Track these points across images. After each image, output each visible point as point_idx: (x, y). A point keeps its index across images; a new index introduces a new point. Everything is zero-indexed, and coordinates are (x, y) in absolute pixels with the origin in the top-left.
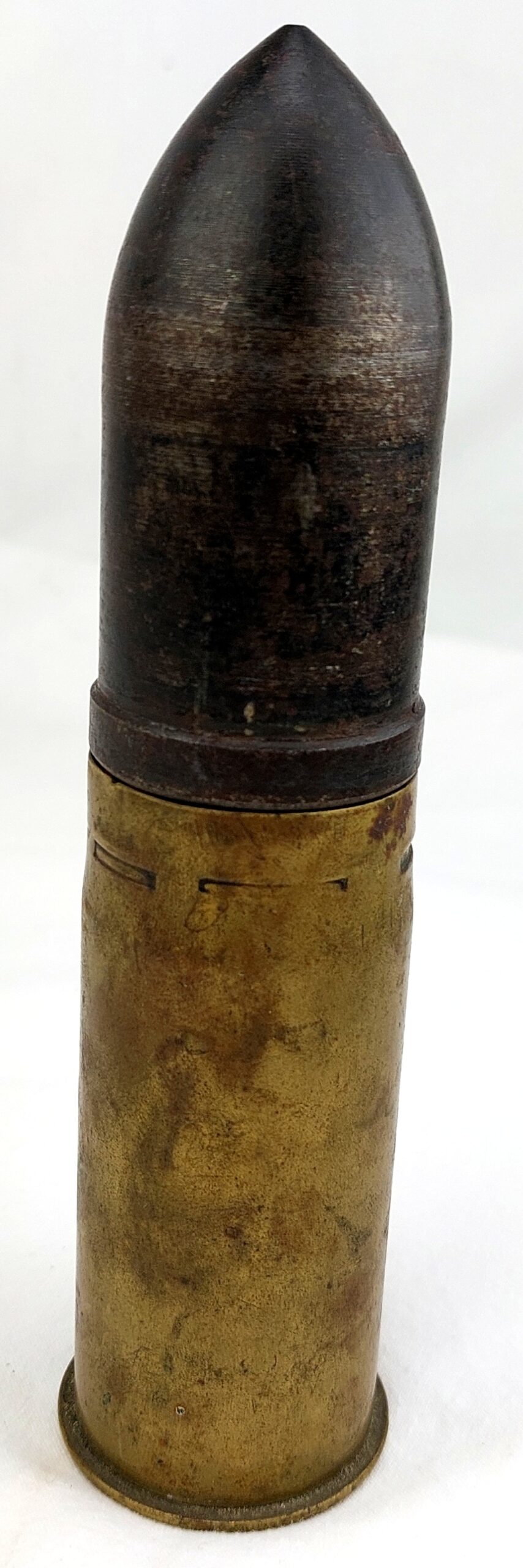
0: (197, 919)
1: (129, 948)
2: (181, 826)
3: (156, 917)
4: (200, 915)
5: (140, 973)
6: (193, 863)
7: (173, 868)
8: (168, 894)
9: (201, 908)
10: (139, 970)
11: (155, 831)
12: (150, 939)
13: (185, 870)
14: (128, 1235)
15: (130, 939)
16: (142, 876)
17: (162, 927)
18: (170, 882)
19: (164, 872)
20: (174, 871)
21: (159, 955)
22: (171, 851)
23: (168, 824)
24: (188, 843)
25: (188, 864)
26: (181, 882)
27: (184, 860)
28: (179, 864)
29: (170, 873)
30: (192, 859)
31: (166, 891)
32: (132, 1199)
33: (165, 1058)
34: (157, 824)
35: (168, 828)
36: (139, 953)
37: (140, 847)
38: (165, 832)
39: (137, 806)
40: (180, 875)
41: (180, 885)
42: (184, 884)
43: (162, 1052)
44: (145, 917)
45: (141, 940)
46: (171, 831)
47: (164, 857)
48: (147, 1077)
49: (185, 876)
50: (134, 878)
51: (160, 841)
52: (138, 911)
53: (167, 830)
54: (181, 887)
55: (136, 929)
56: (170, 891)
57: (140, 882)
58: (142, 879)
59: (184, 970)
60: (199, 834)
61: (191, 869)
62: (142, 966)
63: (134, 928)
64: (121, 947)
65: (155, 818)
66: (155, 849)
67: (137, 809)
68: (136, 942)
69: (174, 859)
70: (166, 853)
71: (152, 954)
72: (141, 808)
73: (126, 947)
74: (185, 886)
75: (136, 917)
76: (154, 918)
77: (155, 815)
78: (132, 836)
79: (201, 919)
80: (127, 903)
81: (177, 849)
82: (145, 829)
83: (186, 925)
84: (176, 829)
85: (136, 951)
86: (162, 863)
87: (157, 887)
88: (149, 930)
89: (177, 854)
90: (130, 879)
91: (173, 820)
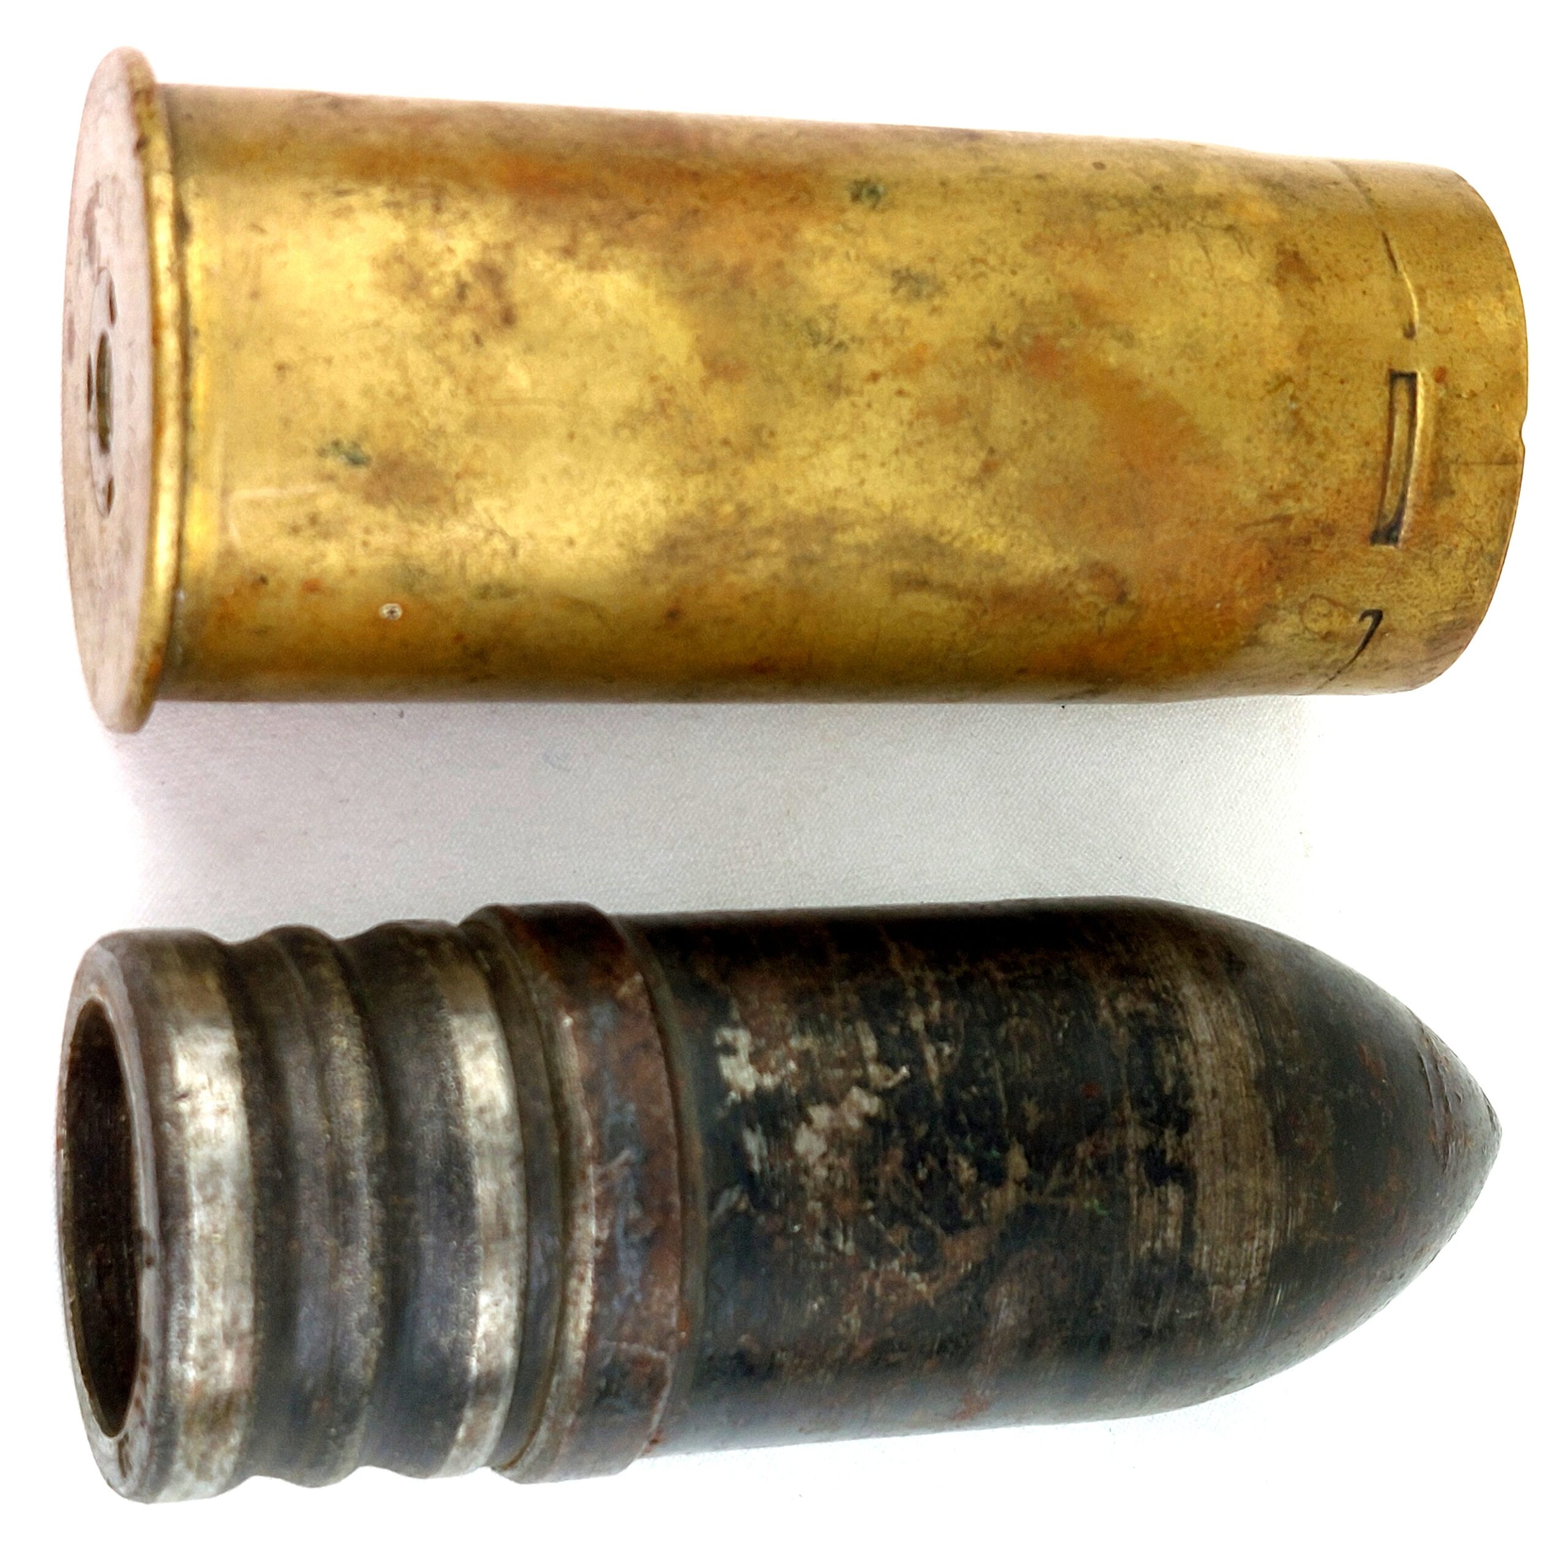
0: (1320, 609)
1: (1277, 503)
2: (1471, 585)
3: (1328, 550)
4: (1325, 612)
5: (1237, 529)
6: (1410, 602)
7: (1406, 574)
8: (1363, 566)
9: (1336, 614)
10: (1243, 527)
11: (1465, 542)
12: (1295, 544)
13: (1401, 593)
14: (743, 512)
15: (1290, 506)
16: (1391, 517)
17: (1314, 563)
18: (1384, 571)
19: (1401, 560)
20: (1400, 577)
21: (1270, 563)
22: (1432, 570)
23: (1476, 567)
24: (1442, 596)
25: (1409, 596)
26: (1383, 587)
27: (1417, 591)
28: (1411, 583)
29: (1398, 570)
30: (1416, 602)
31: (1369, 564)
32: (820, 520)
33: (1093, 577)
34: (1476, 546)
35: (1471, 565)
36: (1270, 526)
37: (1439, 514)
38: (1464, 560)
39: (1500, 502)
40: (1394, 584)
41: (1378, 585)
42: (1378, 590)
43: (1103, 571)
44: (1329, 531)
45: (1292, 528)
46: (1465, 569)
47: (1424, 560)
48: (1057, 548)
49: (1392, 592)
50: (1386, 502)
51: (1450, 552)
52: (1336, 516)
53: (1466, 564)
54: (1373, 587)
55: (1308, 516)
56: (1370, 569)
57: (1381, 515)
58: (1385, 517)
59: (1244, 603)
60: (1454, 609)
61: (1402, 600)
62: (1250, 532)
63: (1310, 512)
64: (1275, 487)
65: (1484, 542)
66: (1437, 544)
67: (1496, 503)
68: (1286, 520)
69: (1420, 575)
70: (1430, 563)
71: (1272, 552)
72: (1497, 511)
73: (1275, 498)
74: (1374, 592)
75: (1327, 514)
76: (1327, 546)
77: (1489, 541)
78: (1453, 493)
79: (1319, 614)
80: (1346, 490)
81: (1436, 580)
82: (1466, 522)
83: (1313, 597)
84: (1467, 578)
85: (1273, 520)
86: (1416, 557)
87: (1376, 548)
88: (1308, 541)
89: (1428, 580)
90: (1384, 491)
91: (1481, 572)
